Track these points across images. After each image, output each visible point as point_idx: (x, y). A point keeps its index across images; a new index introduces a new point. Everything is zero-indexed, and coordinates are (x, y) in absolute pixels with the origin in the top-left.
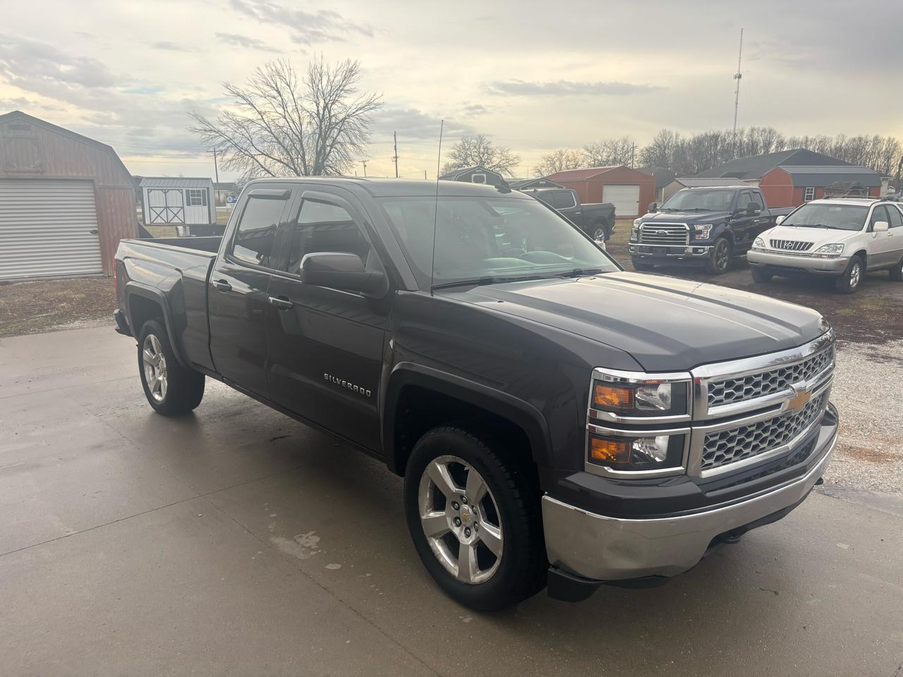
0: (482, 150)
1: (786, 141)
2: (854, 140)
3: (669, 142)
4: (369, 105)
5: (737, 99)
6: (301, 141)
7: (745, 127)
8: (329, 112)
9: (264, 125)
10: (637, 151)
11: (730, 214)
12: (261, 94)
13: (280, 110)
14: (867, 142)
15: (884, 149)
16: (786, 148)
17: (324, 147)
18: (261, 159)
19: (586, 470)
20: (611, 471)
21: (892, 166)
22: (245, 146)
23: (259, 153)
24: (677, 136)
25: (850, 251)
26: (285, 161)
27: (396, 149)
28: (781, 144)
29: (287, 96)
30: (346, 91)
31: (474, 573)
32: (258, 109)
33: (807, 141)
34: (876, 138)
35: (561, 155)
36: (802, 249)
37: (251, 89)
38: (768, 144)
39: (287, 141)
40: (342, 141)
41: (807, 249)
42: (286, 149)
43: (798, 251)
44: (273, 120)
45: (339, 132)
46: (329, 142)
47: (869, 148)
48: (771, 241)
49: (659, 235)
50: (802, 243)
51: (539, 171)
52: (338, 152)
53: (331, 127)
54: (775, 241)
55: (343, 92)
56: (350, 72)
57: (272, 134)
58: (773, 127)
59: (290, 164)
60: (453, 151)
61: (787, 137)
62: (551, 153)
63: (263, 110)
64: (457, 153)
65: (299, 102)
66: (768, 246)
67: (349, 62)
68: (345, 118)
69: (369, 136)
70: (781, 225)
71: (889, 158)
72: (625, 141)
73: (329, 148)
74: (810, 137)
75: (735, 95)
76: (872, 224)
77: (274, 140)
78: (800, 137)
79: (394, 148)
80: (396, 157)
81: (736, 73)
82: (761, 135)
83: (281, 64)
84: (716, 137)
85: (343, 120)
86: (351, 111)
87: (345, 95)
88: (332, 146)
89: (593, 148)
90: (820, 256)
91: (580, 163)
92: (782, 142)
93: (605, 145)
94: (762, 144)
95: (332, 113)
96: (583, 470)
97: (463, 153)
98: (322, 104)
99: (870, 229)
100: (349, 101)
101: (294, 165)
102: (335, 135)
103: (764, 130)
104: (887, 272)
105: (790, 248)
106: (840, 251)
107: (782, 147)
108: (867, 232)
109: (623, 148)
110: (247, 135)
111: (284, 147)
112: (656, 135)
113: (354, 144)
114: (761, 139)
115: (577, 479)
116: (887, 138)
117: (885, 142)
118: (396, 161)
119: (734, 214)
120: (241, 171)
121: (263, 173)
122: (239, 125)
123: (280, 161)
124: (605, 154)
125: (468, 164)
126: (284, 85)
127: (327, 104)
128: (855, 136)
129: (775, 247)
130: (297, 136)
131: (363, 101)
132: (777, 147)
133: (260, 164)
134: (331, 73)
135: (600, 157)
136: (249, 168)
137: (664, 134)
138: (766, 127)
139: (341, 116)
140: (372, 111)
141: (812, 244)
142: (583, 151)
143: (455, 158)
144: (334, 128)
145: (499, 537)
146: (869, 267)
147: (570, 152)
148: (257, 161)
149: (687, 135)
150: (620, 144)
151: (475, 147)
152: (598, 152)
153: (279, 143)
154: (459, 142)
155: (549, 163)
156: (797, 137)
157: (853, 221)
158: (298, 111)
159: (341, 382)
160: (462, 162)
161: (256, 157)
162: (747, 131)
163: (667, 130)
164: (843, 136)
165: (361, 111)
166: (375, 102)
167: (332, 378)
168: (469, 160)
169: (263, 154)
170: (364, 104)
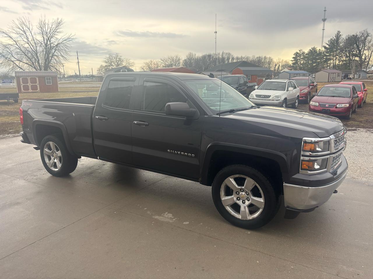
0: (118, 59)
1: (235, 57)
2: (258, 57)
3: (192, 58)
4: (69, 39)
5: (216, 41)
6: (37, 54)
7: (219, 52)
8: (50, 41)
9: (17, 47)
10: (181, 61)
11: (238, 85)
12: (16, 32)
13: (26, 40)
14: (262, 58)
15: (268, 61)
16: (235, 60)
17: (48, 58)
18: (17, 63)
19: (300, 173)
20: (309, 172)
21: (271, 67)
22: (9, 56)
23: (16, 60)
24: (195, 55)
25: (283, 98)
26: (30, 64)
27: (78, 58)
28: (233, 59)
29: (28, 33)
30: (58, 32)
31: (249, 216)
32: (14, 39)
33: (242, 58)
34: (265, 57)
35: (152, 62)
36: (267, 98)
37: (10, 30)
38: (228, 59)
39: (30, 55)
40: (57, 55)
41: (269, 98)
42: (29, 58)
43: (266, 99)
44: (22, 45)
45: (55, 51)
46: (50, 55)
47: (263, 61)
48: (256, 95)
49: (213, 95)
50: (267, 96)
51: (143, 69)
52: (55, 60)
53: (51, 48)
54: (257, 95)
55: (56, 32)
56: (59, 24)
57: (22, 51)
58: (230, 52)
59: (32, 65)
60: (105, 60)
61: (235, 56)
62: (148, 61)
63: (16, 40)
64: (107, 61)
65: (34, 36)
66: (255, 97)
67: (58, 19)
68: (58, 44)
69: (69, 53)
70: (257, 89)
71: (269, 64)
72: (177, 57)
73: (50, 58)
74: (243, 56)
75: (215, 39)
76: (288, 88)
77: (23, 54)
78: (240, 56)
79: (77, 58)
80: (78, 62)
81: (215, 31)
82: (226, 55)
83: (24, 19)
84: (209, 56)
85: (57, 45)
86: (60, 41)
87: (58, 34)
88: (52, 57)
89: (164, 59)
90: (273, 100)
91: (159, 65)
92: (233, 58)
93: (169, 58)
94: (226, 59)
95: (51, 42)
96: (299, 173)
97: (110, 61)
98: (46, 37)
99: (288, 90)
100: (59, 36)
101: (34, 65)
102: (53, 52)
103: (227, 53)
104: (291, 105)
105: (263, 98)
106: (280, 98)
107: (234, 60)
108: (287, 91)
109: (176, 60)
110: (10, 51)
111: (28, 57)
112: (187, 55)
113: (63, 56)
114: (226, 57)
115: (296, 176)
116: (269, 57)
117: (268, 58)
118: (79, 64)
119: (239, 85)
120: (8, 68)
121: (19, 69)
122: (5, 46)
123: (27, 64)
124: (169, 62)
125: (112, 65)
126: (27, 29)
127: (48, 38)
128: (258, 56)
129: (258, 97)
130: (35, 52)
131: (66, 37)
132: (232, 60)
133: (16, 65)
134: (50, 24)
135: (167, 63)
136: (11, 67)
137: (190, 54)
138: (228, 52)
139: (56, 44)
140: (71, 41)
141: (270, 96)
142: (160, 60)
143: (106, 62)
144: (53, 49)
145: (262, 201)
146: (288, 103)
147: (155, 61)
148: (15, 64)
149: (199, 55)
150: (175, 58)
151: (115, 58)
152: (166, 61)
153: (26, 55)
154: (108, 56)
155: (146, 65)
156: (238, 56)
157: (282, 87)
158: (34, 40)
159: (178, 152)
160: (109, 65)
161: (14, 62)
162: (221, 54)
163: (191, 52)
164: (254, 56)
165: (65, 42)
166: (72, 38)
167: (172, 151)
168: (113, 64)
169: (18, 60)
170: (66, 38)
